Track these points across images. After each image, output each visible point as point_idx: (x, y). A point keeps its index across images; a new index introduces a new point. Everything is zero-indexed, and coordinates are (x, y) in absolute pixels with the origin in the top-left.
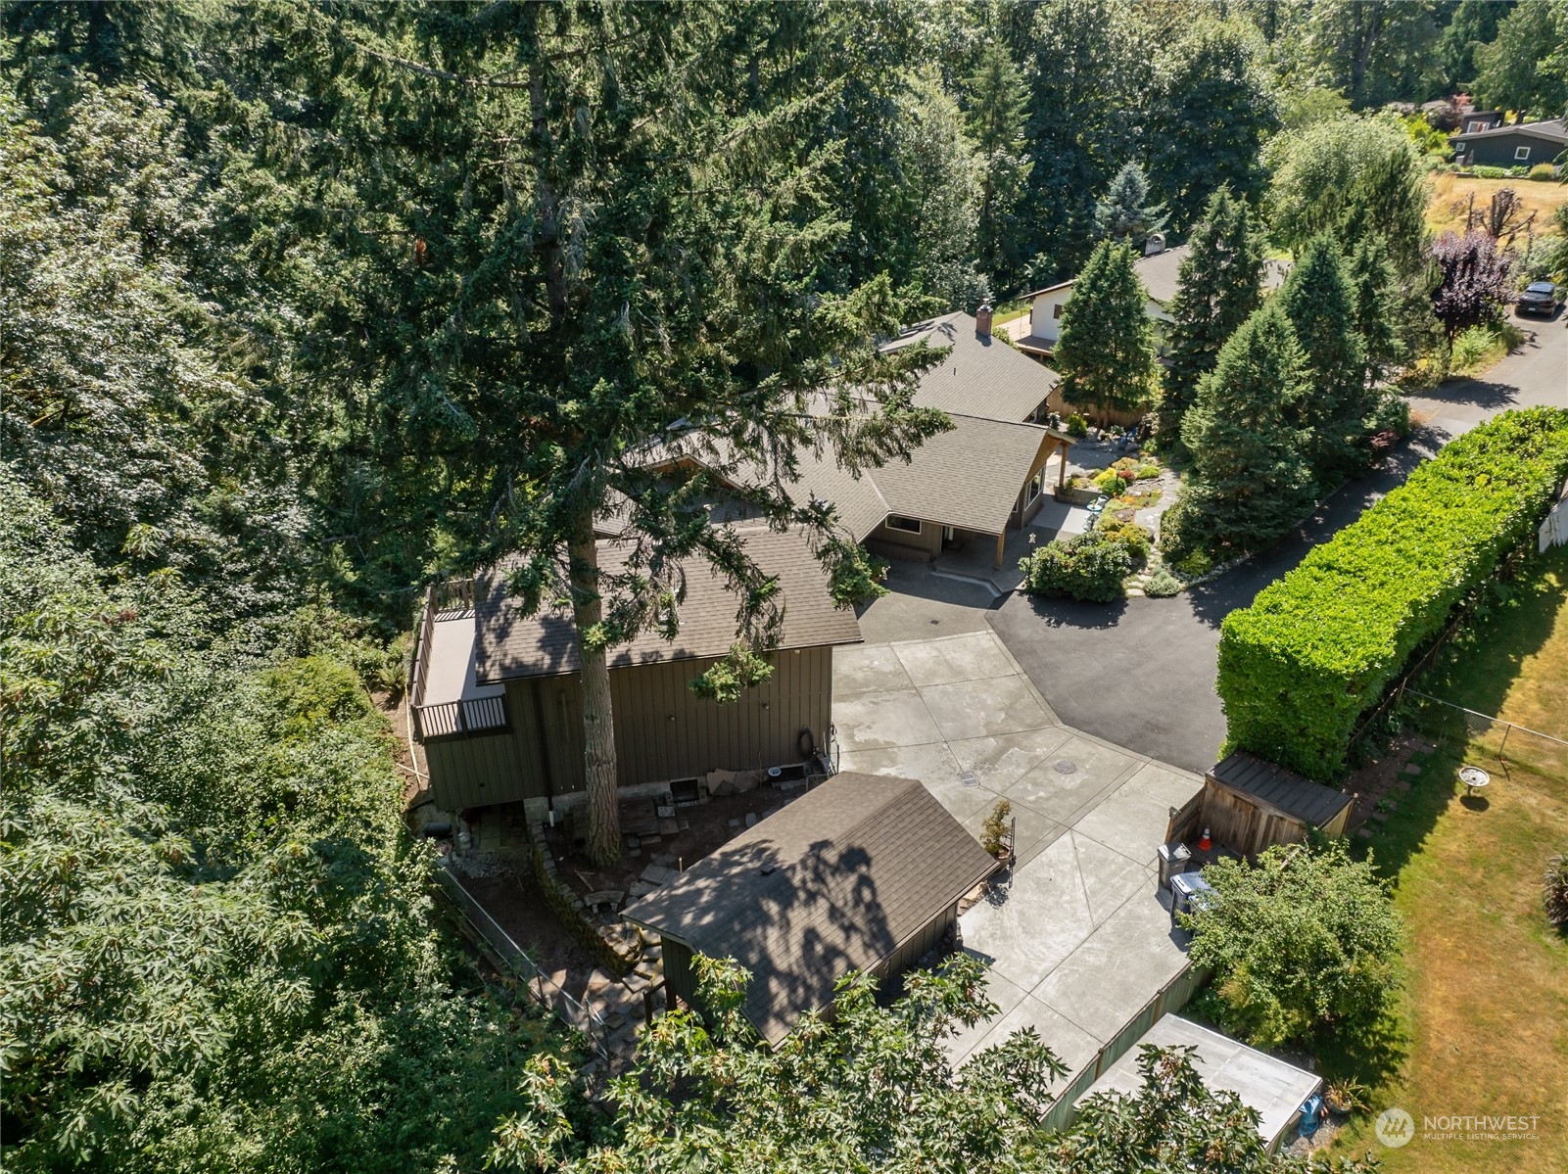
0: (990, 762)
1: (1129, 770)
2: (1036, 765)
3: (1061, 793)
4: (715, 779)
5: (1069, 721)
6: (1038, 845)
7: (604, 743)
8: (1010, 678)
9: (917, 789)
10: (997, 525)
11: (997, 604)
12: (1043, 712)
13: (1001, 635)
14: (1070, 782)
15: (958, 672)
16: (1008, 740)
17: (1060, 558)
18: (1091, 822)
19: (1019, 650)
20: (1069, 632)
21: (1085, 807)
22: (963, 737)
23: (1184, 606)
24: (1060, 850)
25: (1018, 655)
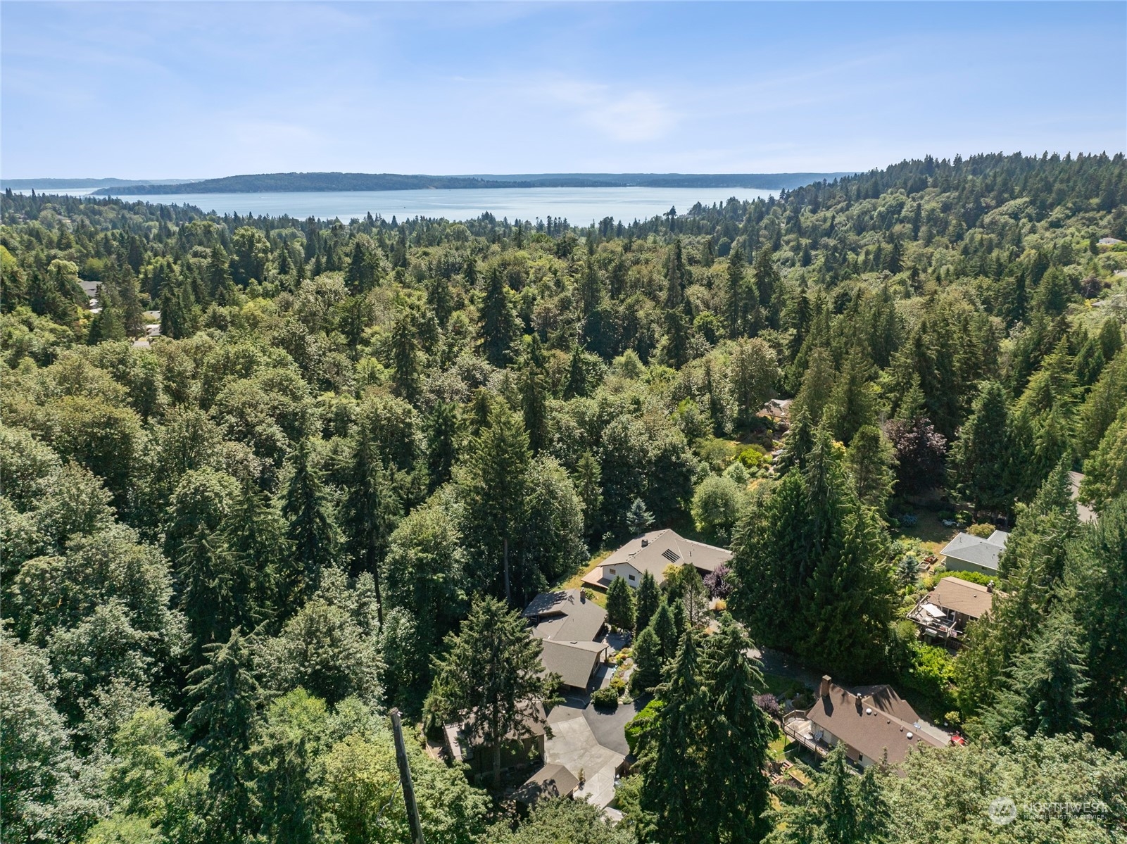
0: (581, 756)
1: (612, 757)
2: (592, 756)
3: (597, 763)
4: (519, 766)
5: (600, 744)
6: (591, 776)
7: (498, 762)
8: (587, 732)
9: (564, 768)
10: (583, 684)
11: (585, 708)
12: (595, 742)
13: (587, 719)
14: (599, 760)
15: (574, 731)
16: (586, 750)
17: (600, 696)
18: (602, 770)
19: (590, 723)
20: (603, 716)
21: (601, 767)
22: (576, 750)
23: (632, 707)
24: (595, 778)
25: (590, 724)
